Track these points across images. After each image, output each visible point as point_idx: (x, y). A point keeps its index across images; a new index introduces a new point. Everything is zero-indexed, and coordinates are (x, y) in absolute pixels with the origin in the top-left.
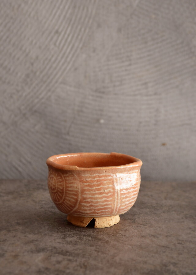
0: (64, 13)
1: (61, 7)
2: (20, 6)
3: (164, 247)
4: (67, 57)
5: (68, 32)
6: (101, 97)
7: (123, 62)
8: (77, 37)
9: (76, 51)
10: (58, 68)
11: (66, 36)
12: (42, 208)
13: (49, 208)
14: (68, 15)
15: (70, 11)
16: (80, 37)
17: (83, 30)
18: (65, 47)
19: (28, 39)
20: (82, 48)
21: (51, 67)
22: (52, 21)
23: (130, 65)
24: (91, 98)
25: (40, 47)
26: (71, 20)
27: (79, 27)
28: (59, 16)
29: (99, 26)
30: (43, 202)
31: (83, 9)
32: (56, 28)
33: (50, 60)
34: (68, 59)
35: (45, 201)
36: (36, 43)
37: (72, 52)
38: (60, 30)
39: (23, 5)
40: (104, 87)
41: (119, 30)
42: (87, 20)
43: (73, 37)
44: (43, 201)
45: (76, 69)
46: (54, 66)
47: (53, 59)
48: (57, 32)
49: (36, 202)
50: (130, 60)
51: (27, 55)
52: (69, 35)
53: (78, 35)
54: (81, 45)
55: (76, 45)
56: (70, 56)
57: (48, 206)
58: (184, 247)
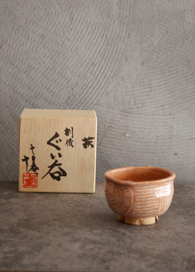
0: (99, 49)
1: (97, 44)
2: (63, 42)
3: (165, 237)
4: (101, 84)
5: (102, 64)
6: (127, 116)
7: (145, 88)
8: (109, 68)
9: (108, 79)
10: (93, 92)
11: (100, 67)
12: (69, 206)
13: (74, 206)
14: (102, 51)
15: (103, 47)
16: (111, 68)
17: (114, 62)
18: (99, 76)
19: (70, 69)
20: (112, 77)
21: (88, 91)
22: (89, 55)
23: (151, 91)
24: (119, 116)
25: (79, 76)
26: (104, 55)
27: (111, 60)
28: (95, 52)
29: (127, 59)
30: (69, 202)
31: (115, 46)
32: (93, 60)
33: (87, 86)
34: (102, 86)
35: (70, 200)
36: (76, 73)
37: (105, 80)
38: (95, 63)
39: (66, 42)
40: (129, 108)
41: (143, 63)
42: (117, 55)
43: (106, 68)
44: (68, 200)
45: (107, 93)
46: (90, 91)
47: (89, 85)
48: (93, 64)
49: (63, 201)
50: (151, 87)
51: (68, 82)
52: (102, 67)
53: (110, 66)
54: (112, 75)
55: (108, 74)
56: (103, 83)
57: (74, 205)
58: (180, 238)
